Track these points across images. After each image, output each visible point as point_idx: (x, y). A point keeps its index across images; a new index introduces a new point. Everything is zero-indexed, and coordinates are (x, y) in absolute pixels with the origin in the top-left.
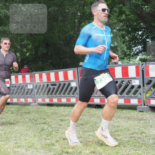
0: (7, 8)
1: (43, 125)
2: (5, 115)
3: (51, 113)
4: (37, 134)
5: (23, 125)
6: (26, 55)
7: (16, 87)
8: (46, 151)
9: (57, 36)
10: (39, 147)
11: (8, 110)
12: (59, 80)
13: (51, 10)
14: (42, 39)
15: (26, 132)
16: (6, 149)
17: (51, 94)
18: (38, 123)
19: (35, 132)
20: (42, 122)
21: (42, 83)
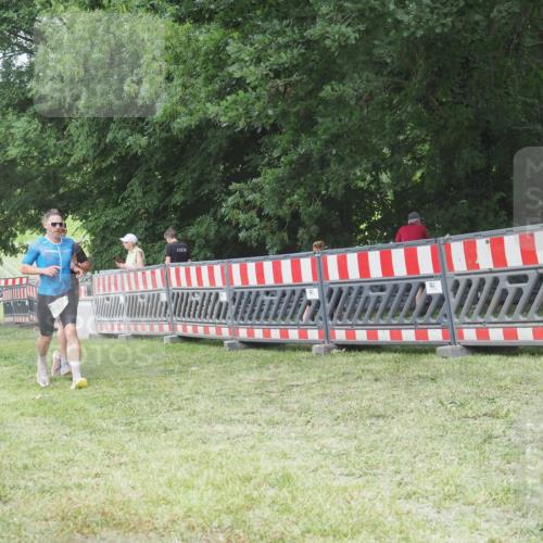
0: (346, 20)
1: (487, 423)
2: (354, 385)
3: (513, 380)
4: (469, 453)
5: (416, 420)
6: (414, 179)
7: (382, 289)
8: (508, 512)
9: (519, 107)
10: (483, 499)
11: (363, 371)
12: (536, 262)
13: (500, 12)
14: (468, 119)
15: (430, 446)
16: (368, 504)
17: (510, 312)
18: (470, 413)
19: (462, 445)
20: (484, 410)
21: (475, 273)
